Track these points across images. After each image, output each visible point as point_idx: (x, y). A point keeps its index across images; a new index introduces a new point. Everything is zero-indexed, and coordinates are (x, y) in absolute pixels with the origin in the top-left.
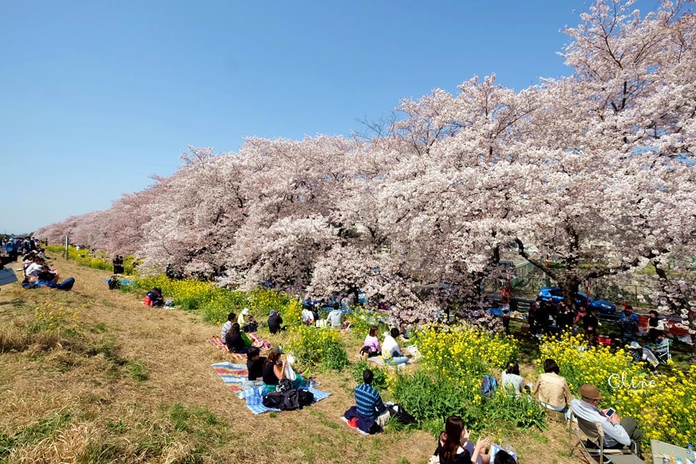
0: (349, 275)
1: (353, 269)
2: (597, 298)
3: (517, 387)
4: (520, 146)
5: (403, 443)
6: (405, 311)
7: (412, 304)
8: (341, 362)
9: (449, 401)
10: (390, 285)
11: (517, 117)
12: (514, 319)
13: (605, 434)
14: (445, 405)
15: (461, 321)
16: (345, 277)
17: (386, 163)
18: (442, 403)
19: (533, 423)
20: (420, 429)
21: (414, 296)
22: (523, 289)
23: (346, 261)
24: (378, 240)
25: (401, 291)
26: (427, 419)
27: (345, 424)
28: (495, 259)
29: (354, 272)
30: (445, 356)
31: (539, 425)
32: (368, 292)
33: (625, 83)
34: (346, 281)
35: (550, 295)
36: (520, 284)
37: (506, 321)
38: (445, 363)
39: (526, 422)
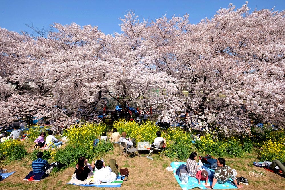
0: (25, 110)
1: (28, 107)
2: (131, 107)
3: (105, 140)
4: (107, 55)
5: (60, 176)
6: (61, 123)
7: (64, 119)
8: (22, 155)
9: (81, 152)
10: (52, 112)
11: (106, 44)
12: (107, 118)
13: (127, 144)
14: (79, 154)
15: (86, 122)
16: (23, 111)
17: (47, 53)
18: (78, 154)
19: (110, 149)
20: (68, 167)
21: (65, 115)
22: (111, 107)
23: (23, 102)
24: (44, 91)
25: (58, 114)
26: (71, 163)
27: (26, 181)
28: (100, 97)
29: (29, 108)
30: (80, 136)
31: (112, 149)
32: (38, 117)
33: (136, 42)
34: (23, 113)
35: (118, 108)
36: (110, 105)
37: (104, 119)
38: (79, 139)
39: (108, 150)
